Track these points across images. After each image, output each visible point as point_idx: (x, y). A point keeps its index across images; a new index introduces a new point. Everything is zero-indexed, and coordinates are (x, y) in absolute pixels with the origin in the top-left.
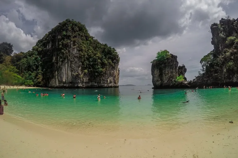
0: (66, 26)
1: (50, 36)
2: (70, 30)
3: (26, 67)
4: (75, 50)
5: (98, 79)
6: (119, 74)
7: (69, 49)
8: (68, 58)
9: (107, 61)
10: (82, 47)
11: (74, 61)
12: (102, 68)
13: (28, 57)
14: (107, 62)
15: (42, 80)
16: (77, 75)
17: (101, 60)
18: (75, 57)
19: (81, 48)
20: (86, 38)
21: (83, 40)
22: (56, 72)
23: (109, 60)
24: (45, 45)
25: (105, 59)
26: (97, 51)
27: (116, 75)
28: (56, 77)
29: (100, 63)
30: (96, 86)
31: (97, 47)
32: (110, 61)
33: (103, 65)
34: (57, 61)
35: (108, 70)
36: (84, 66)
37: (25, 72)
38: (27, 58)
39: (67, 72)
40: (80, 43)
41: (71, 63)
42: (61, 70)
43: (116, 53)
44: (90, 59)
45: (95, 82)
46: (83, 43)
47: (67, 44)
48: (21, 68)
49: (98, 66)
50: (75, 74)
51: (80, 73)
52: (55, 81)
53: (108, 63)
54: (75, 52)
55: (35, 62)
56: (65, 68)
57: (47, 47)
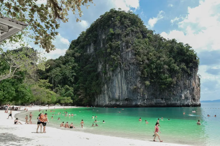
0: (111, 20)
1: (90, 35)
2: (118, 26)
3: (61, 79)
4: (130, 54)
5: (166, 94)
6: (199, 85)
7: (122, 54)
8: (120, 65)
9: (178, 65)
10: (139, 48)
11: (130, 70)
12: (171, 77)
13: (62, 66)
14: (178, 68)
15: (85, 96)
16: (135, 89)
17: (169, 66)
18: (130, 64)
19: (137, 51)
20: (143, 35)
21: (139, 38)
22: (104, 85)
23: (181, 64)
24: (84, 48)
25: (175, 63)
26: (161, 52)
27: (196, 87)
28: (106, 92)
29: (168, 70)
30: (163, 105)
31: (160, 46)
32: (183, 65)
33: (172, 72)
34: (105, 70)
35: (181, 80)
36: (144, 75)
37: (60, 86)
38: (60, 67)
39: (120, 85)
40: (135, 43)
41: (125, 73)
42: (112, 83)
43: (192, 51)
44: (152, 65)
45: (162, 99)
46: (139, 42)
47: (117, 47)
48: (54, 81)
49: (164, 75)
50: (132, 88)
51: (139, 85)
52: (104, 97)
53: (180, 69)
54: (130, 56)
55: (72, 73)
56: (118, 80)
57: (88, 50)
